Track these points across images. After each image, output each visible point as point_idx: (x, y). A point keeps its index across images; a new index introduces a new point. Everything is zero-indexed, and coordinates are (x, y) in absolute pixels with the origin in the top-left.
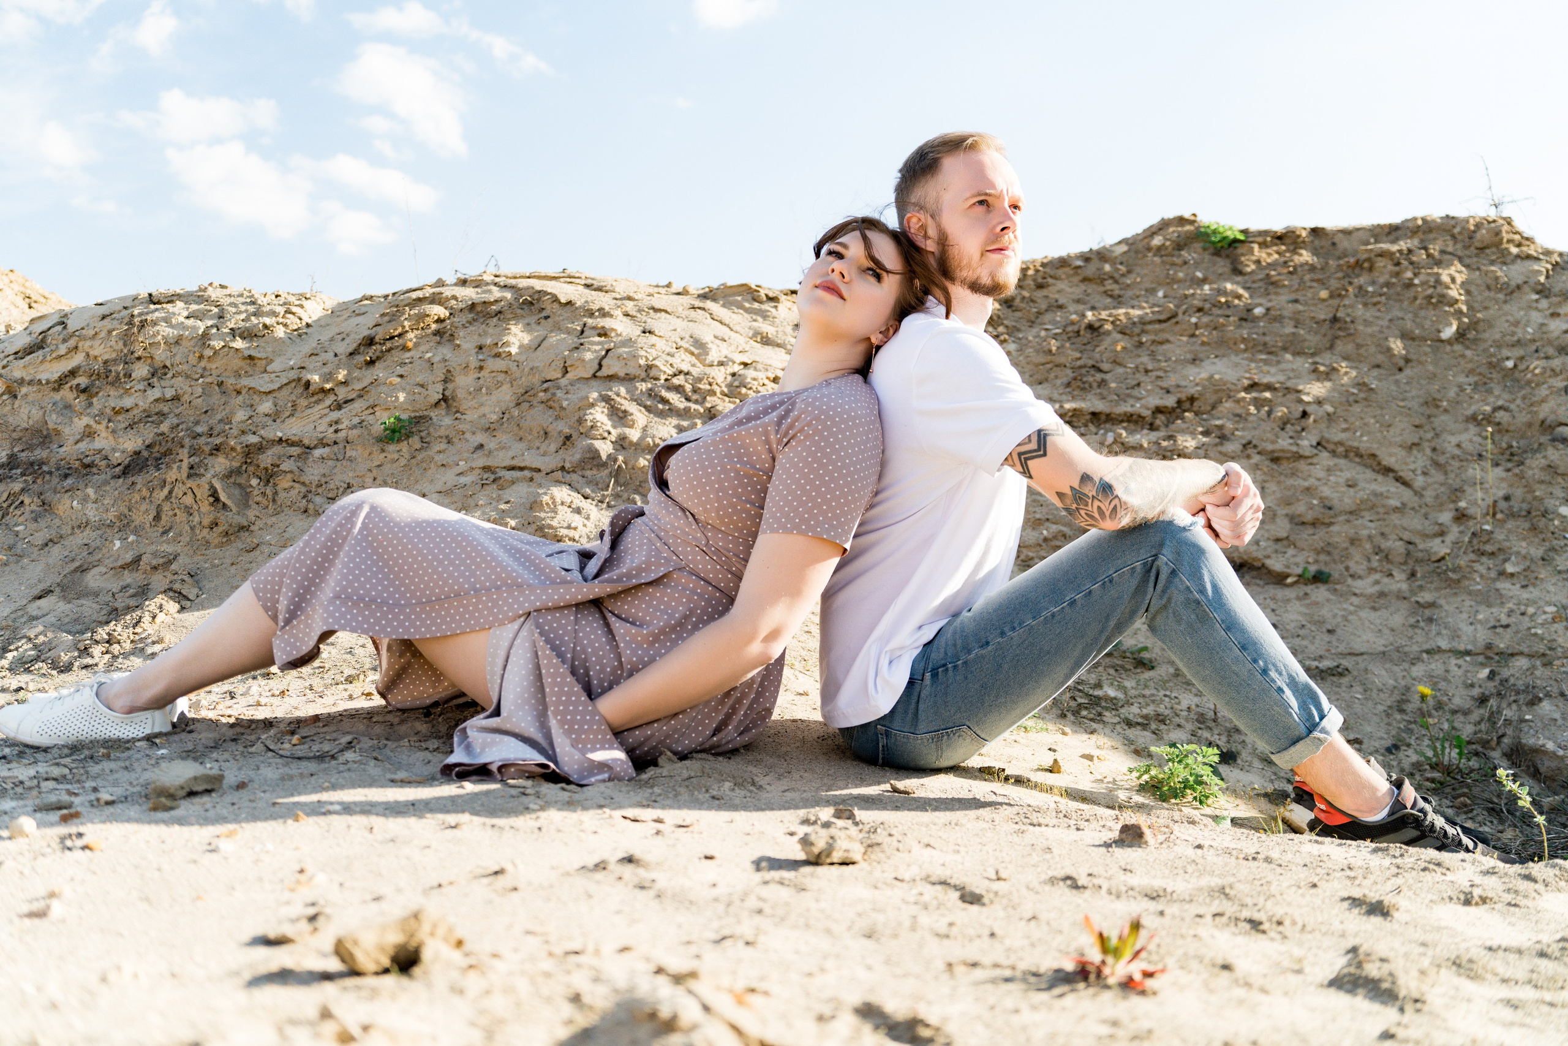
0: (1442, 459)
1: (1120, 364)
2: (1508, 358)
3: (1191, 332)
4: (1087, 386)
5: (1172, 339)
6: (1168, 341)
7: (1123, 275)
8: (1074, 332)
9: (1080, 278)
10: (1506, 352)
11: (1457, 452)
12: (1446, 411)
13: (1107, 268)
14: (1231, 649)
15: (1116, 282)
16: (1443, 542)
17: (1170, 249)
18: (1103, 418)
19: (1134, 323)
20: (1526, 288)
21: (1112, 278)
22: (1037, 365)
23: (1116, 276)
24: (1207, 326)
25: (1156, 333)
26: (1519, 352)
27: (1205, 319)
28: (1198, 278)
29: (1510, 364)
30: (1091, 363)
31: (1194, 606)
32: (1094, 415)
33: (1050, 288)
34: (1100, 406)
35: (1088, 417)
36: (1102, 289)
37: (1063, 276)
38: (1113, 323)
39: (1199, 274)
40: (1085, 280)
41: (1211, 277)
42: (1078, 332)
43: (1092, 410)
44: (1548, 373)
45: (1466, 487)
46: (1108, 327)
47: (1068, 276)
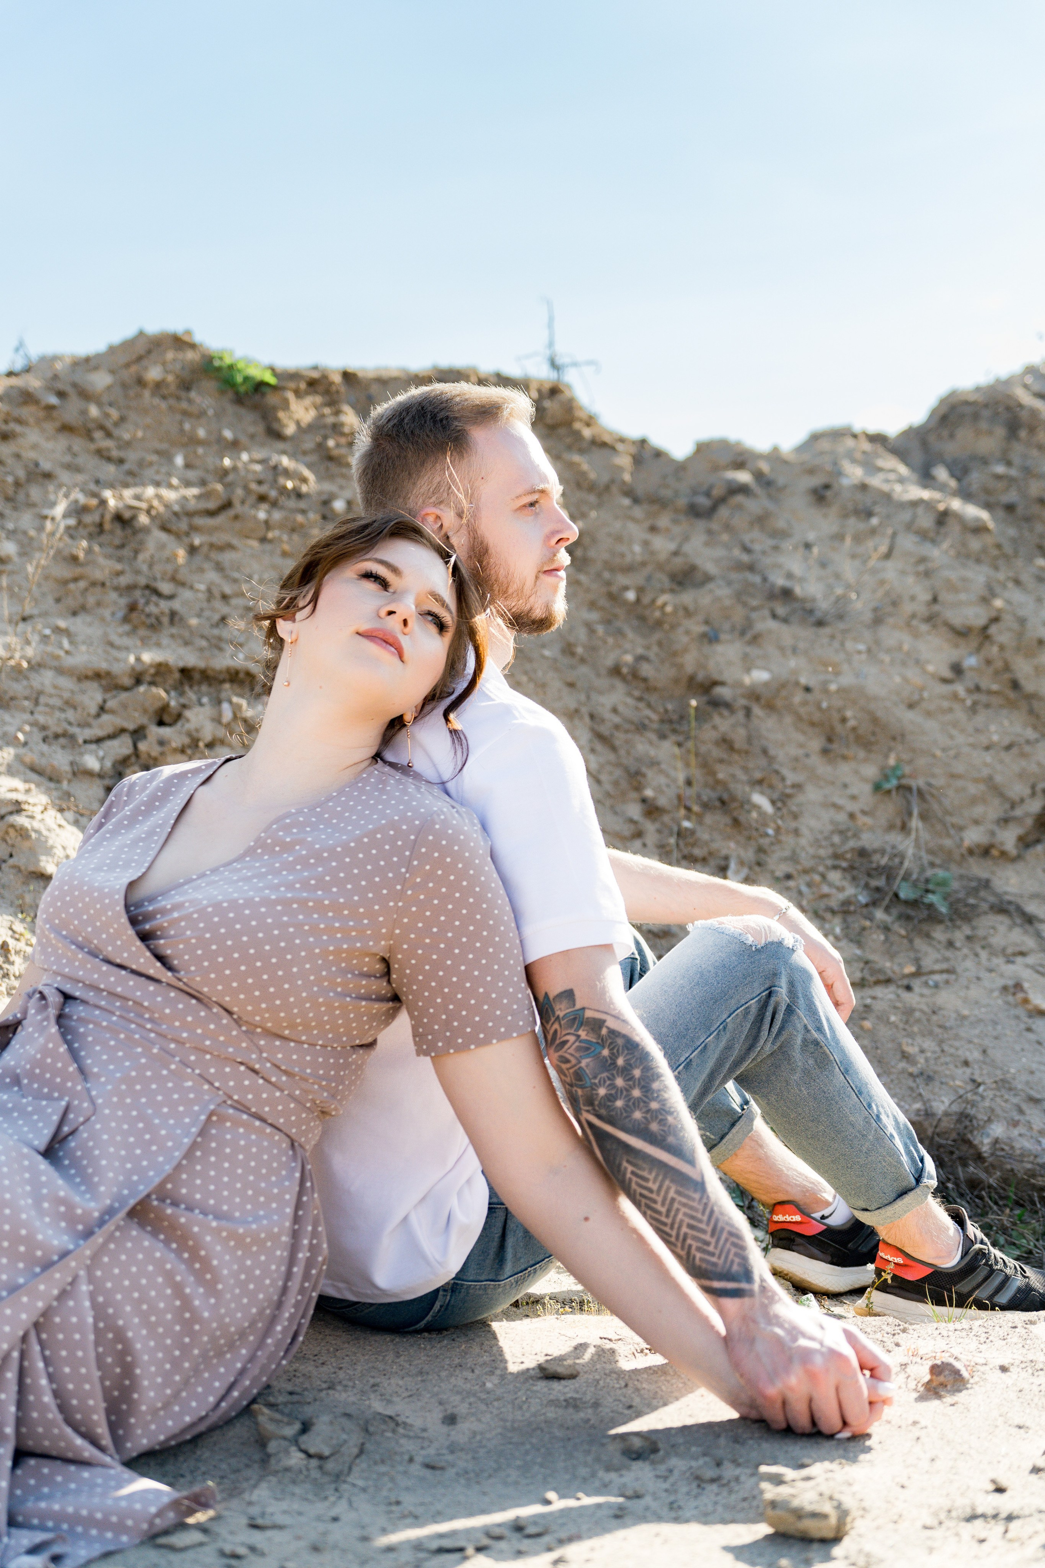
0: (604, 730)
1: (183, 584)
2: (626, 588)
3: (261, 534)
4: (153, 620)
5: (235, 542)
6: (230, 547)
7: (116, 424)
8: (94, 524)
9: (58, 424)
10: (622, 580)
11: (617, 719)
12: (583, 660)
13: (94, 411)
14: (849, 1097)
15: (109, 435)
16: (644, 845)
17: (173, 388)
18: (197, 676)
19: (176, 514)
20: (614, 489)
21: (102, 427)
22: (65, 582)
23: (109, 424)
24: (281, 526)
25: (211, 531)
26: (638, 579)
27: (277, 515)
28: (225, 439)
29: (631, 596)
30: (142, 581)
31: (812, 1048)
32: (186, 673)
33: (21, 441)
34: (190, 659)
35: (177, 675)
36: (92, 447)
37: (31, 420)
38: (148, 512)
39: (228, 434)
40: (66, 428)
41: (244, 439)
42: (101, 525)
43: (181, 664)
44: (681, 613)
45: (644, 770)
46: (143, 519)
47: (38, 422)
